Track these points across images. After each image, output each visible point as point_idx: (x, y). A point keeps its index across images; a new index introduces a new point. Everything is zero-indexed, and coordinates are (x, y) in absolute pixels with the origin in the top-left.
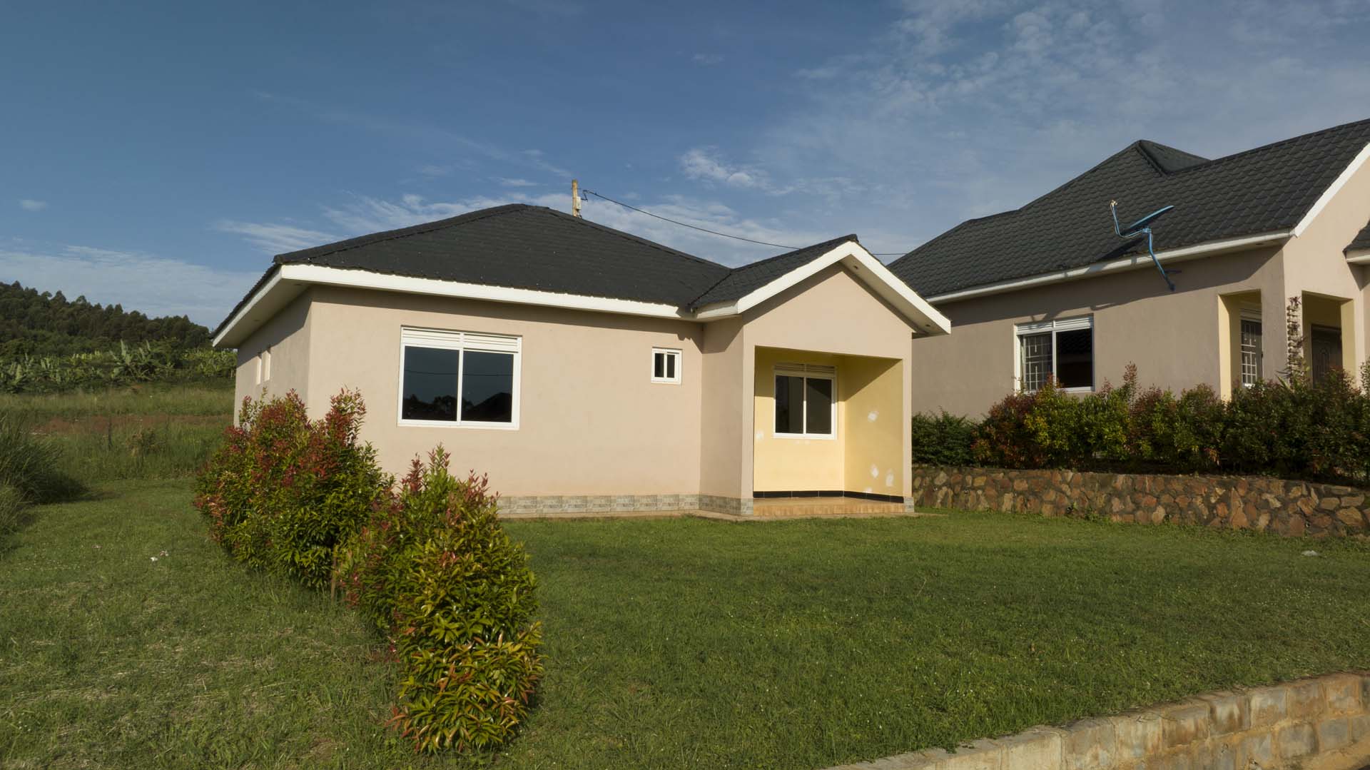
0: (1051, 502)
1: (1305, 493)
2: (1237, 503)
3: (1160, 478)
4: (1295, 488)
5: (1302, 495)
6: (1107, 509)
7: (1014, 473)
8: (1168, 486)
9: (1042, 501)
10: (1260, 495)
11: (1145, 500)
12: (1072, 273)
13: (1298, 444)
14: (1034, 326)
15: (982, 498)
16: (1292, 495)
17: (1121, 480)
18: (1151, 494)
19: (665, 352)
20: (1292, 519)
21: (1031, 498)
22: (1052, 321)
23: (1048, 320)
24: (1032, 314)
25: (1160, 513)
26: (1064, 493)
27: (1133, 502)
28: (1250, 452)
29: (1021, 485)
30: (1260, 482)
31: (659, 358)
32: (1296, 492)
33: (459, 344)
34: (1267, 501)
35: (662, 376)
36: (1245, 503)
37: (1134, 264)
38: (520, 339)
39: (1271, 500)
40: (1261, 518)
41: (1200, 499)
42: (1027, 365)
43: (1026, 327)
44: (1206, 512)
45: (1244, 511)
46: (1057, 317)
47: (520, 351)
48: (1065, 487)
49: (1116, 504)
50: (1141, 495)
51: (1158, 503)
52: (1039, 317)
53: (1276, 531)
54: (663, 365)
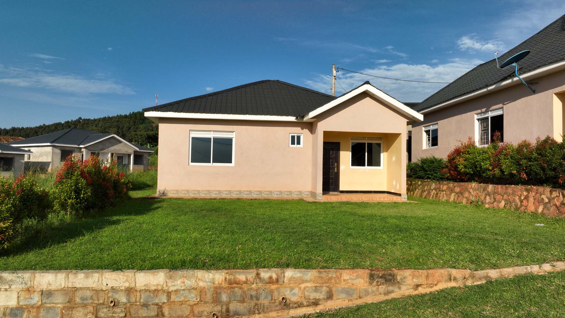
0: (466, 198)
1: (558, 195)
2: (531, 200)
3: (504, 187)
4: (554, 192)
5: (557, 196)
6: (484, 202)
7: (456, 184)
8: (507, 191)
9: (463, 197)
10: (540, 195)
11: (498, 197)
12: (490, 88)
13: (555, 169)
14: (482, 114)
15: (445, 195)
16: (553, 196)
17: (490, 187)
18: (500, 194)
19: (296, 135)
20: (552, 208)
21: (460, 195)
22: (488, 112)
23: (487, 112)
24: (481, 109)
25: (503, 203)
26: (470, 193)
27: (494, 198)
28: (537, 174)
29: (457, 190)
30: (541, 189)
31: (293, 137)
32: (555, 194)
33: (211, 135)
34: (543, 199)
35: (294, 144)
36: (534, 200)
37: (512, 82)
38: (234, 132)
39: (544, 198)
40: (540, 207)
41: (517, 197)
42: (482, 133)
43: (479, 115)
44: (519, 204)
45: (533, 204)
46: (490, 109)
47: (234, 137)
48: (471, 191)
49: (488, 199)
50: (497, 194)
51: (503, 199)
52: (484, 110)
53: (545, 214)
54: (295, 140)
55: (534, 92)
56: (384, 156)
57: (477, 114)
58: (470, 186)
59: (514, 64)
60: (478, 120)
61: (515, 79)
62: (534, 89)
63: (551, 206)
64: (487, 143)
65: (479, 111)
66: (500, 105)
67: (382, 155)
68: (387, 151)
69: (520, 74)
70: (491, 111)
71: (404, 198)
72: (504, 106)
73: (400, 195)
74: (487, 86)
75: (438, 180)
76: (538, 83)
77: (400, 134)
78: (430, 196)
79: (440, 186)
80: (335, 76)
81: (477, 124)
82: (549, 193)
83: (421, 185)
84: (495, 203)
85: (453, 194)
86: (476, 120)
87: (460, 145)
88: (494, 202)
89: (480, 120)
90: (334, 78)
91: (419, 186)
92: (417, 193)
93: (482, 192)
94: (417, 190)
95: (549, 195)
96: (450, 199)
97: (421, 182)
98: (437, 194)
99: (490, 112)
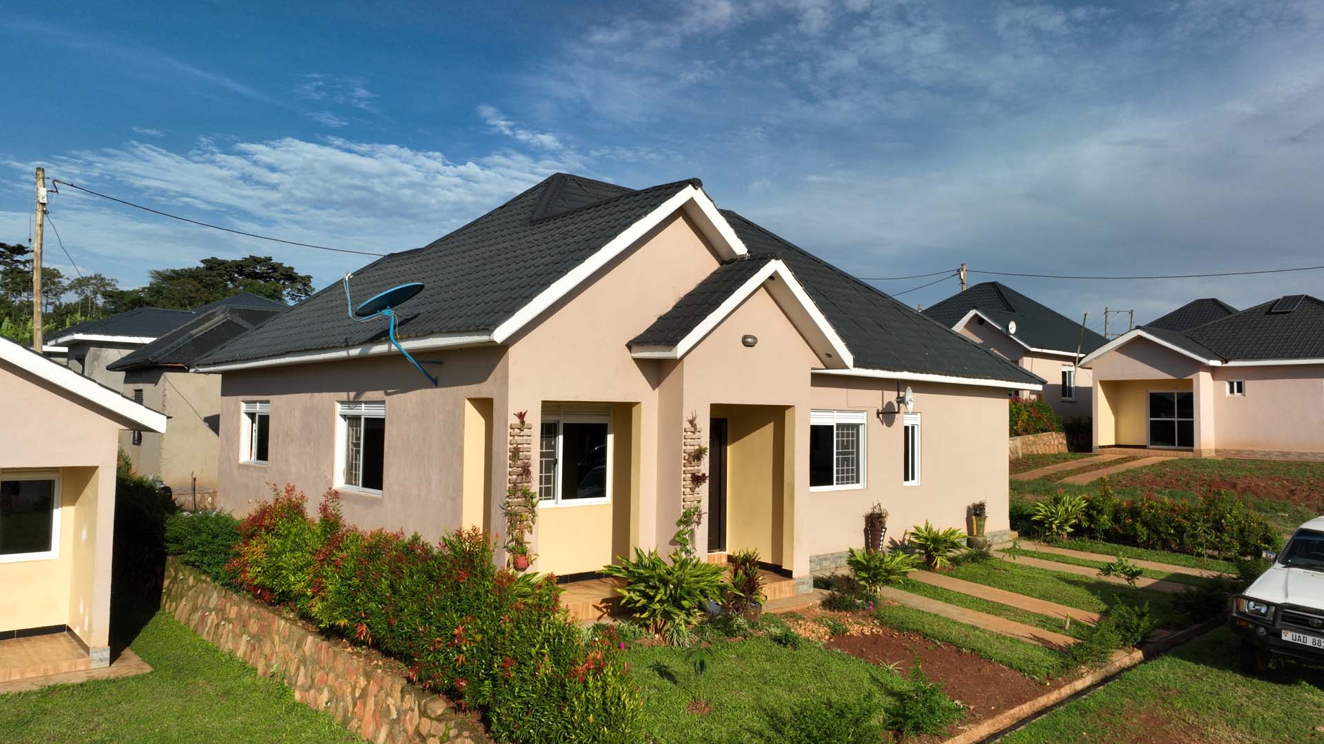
0: (266, 657)
1: (413, 706)
2: (371, 703)
3: (331, 648)
4: (407, 697)
5: (410, 709)
6: (294, 681)
7: (254, 608)
8: (335, 664)
9: (261, 653)
10: (386, 697)
11: (318, 676)
12: (353, 352)
14: (350, 406)
15: (230, 635)
16: (404, 706)
17: (309, 643)
18: (323, 669)
20: (401, 739)
21: (256, 646)
22: (360, 402)
24: (347, 391)
25: (324, 697)
26: (274, 646)
27: (311, 677)
29: (254, 627)
32: (408, 701)
36: (376, 705)
37: (389, 351)
39: (391, 706)
40: (382, 729)
41: (350, 689)
43: (345, 406)
44: (351, 708)
45: (373, 717)
46: (363, 398)
48: (277, 639)
49: (301, 676)
50: (317, 668)
51: (326, 683)
52: (352, 394)
55: (434, 382)
56: (62, 518)
57: (340, 402)
58: (276, 626)
59: (386, 312)
60: (345, 417)
61: (393, 347)
62: (434, 377)
63: (399, 733)
64: (357, 483)
65: (344, 396)
66: (380, 395)
67: (58, 515)
68: (73, 502)
69: (401, 339)
70: (366, 403)
71: (98, 662)
72: (387, 399)
73: (87, 649)
74: (346, 346)
75: (224, 586)
76: (442, 363)
77: (96, 468)
78: (204, 629)
79: (225, 606)
80: (43, 204)
81: (341, 426)
82: (399, 695)
83: (193, 587)
84: (312, 692)
85: (245, 638)
86: (340, 417)
87: (271, 502)
88: (310, 687)
89: (349, 419)
90: (39, 207)
91: (190, 588)
92: (183, 610)
93: (295, 653)
94: (184, 602)
95: (399, 703)
96: (237, 649)
97: (194, 579)
98: (218, 625)
99: (363, 405)
